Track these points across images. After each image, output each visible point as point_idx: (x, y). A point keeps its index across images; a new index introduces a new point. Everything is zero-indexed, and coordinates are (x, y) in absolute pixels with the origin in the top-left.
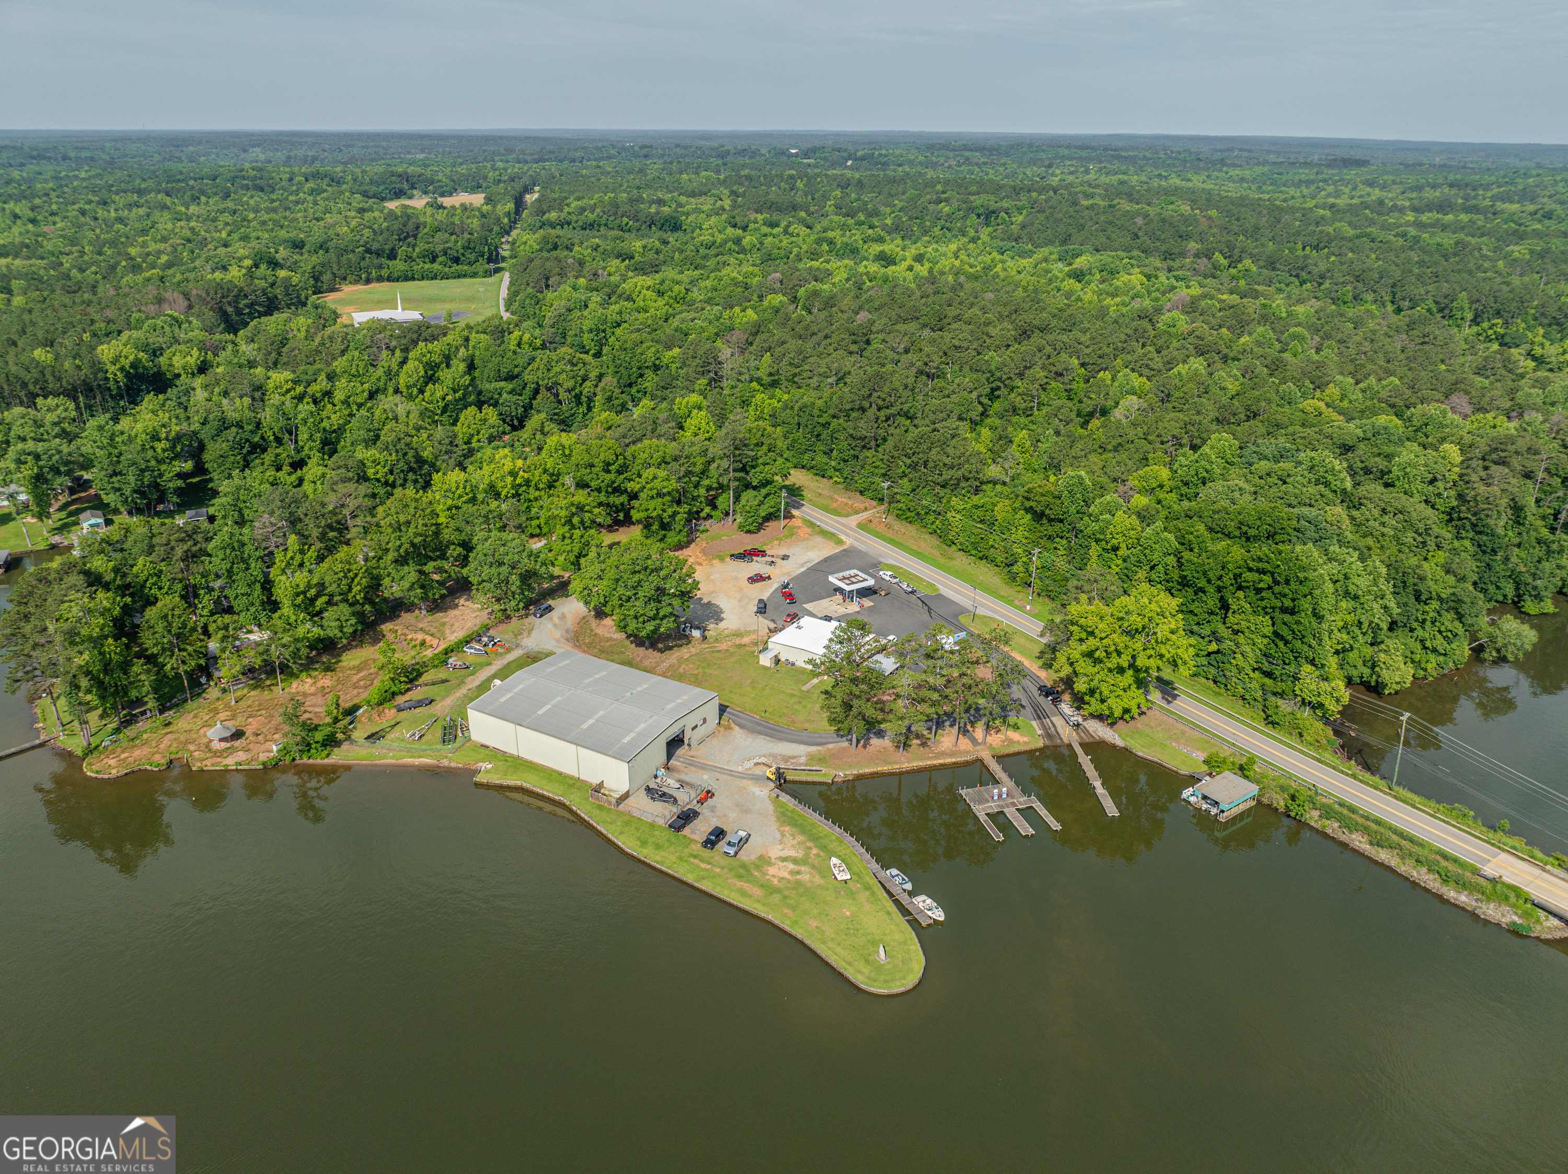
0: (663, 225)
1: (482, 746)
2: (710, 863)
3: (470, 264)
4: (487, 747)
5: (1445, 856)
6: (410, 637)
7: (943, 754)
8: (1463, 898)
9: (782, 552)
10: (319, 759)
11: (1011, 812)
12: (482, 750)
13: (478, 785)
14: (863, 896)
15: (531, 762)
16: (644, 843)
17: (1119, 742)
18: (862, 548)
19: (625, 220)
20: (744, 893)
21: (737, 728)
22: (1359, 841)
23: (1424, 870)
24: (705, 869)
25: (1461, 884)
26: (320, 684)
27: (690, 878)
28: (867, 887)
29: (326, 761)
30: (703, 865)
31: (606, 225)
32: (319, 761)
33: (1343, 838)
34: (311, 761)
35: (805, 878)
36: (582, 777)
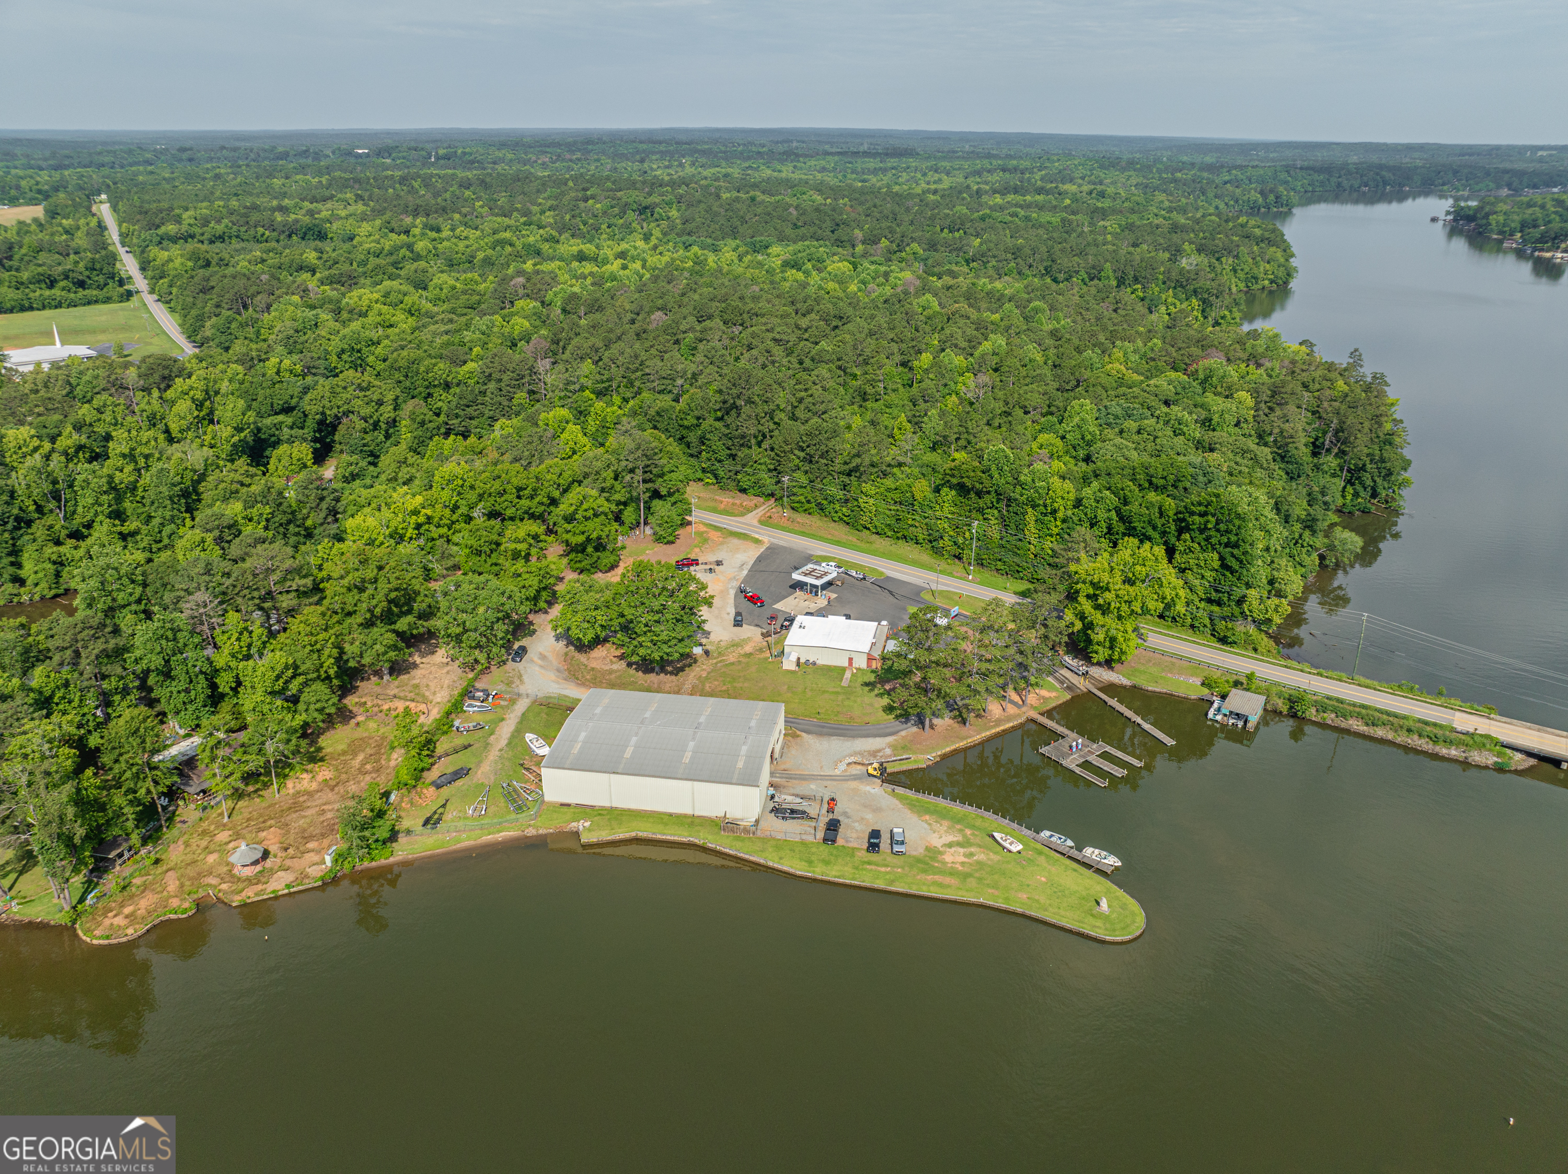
0: (305, 234)
1: (562, 805)
2: (887, 866)
3: (101, 288)
4: (569, 805)
5: (1426, 723)
6: (386, 707)
7: (999, 722)
8: (1454, 752)
9: (712, 558)
10: (383, 859)
11: (1093, 759)
12: (565, 809)
13: (586, 846)
14: (1042, 859)
15: (629, 810)
16: (810, 862)
17: (1126, 682)
18: (782, 543)
19: (261, 230)
20: (941, 885)
21: (804, 734)
22: (1356, 725)
23: (1416, 737)
24: (888, 873)
25: (1448, 742)
26: (320, 777)
27: (880, 884)
28: (1040, 853)
29: (392, 860)
30: (883, 869)
31: (237, 237)
32: (383, 862)
33: (1343, 725)
34: (374, 864)
35: (981, 857)
36: (697, 813)
